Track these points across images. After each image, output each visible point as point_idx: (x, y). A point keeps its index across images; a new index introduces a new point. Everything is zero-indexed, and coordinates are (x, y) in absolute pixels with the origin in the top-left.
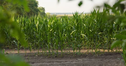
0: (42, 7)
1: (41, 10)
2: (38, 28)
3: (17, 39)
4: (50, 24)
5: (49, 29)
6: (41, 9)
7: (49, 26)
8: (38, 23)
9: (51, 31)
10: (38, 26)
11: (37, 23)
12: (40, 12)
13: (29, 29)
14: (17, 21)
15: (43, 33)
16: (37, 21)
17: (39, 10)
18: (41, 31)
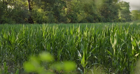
0: (125, 2)
1: (122, 7)
2: (115, 50)
3: (84, 66)
4: (135, 45)
5: (133, 53)
6: (123, 4)
7: (133, 48)
8: (115, 42)
9: (137, 56)
10: (116, 46)
11: (113, 42)
12: (121, 9)
13: (102, 47)
14: (84, 33)
15: (122, 58)
16: (114, 40)
17: (120, 7)
18: (120, 56)
